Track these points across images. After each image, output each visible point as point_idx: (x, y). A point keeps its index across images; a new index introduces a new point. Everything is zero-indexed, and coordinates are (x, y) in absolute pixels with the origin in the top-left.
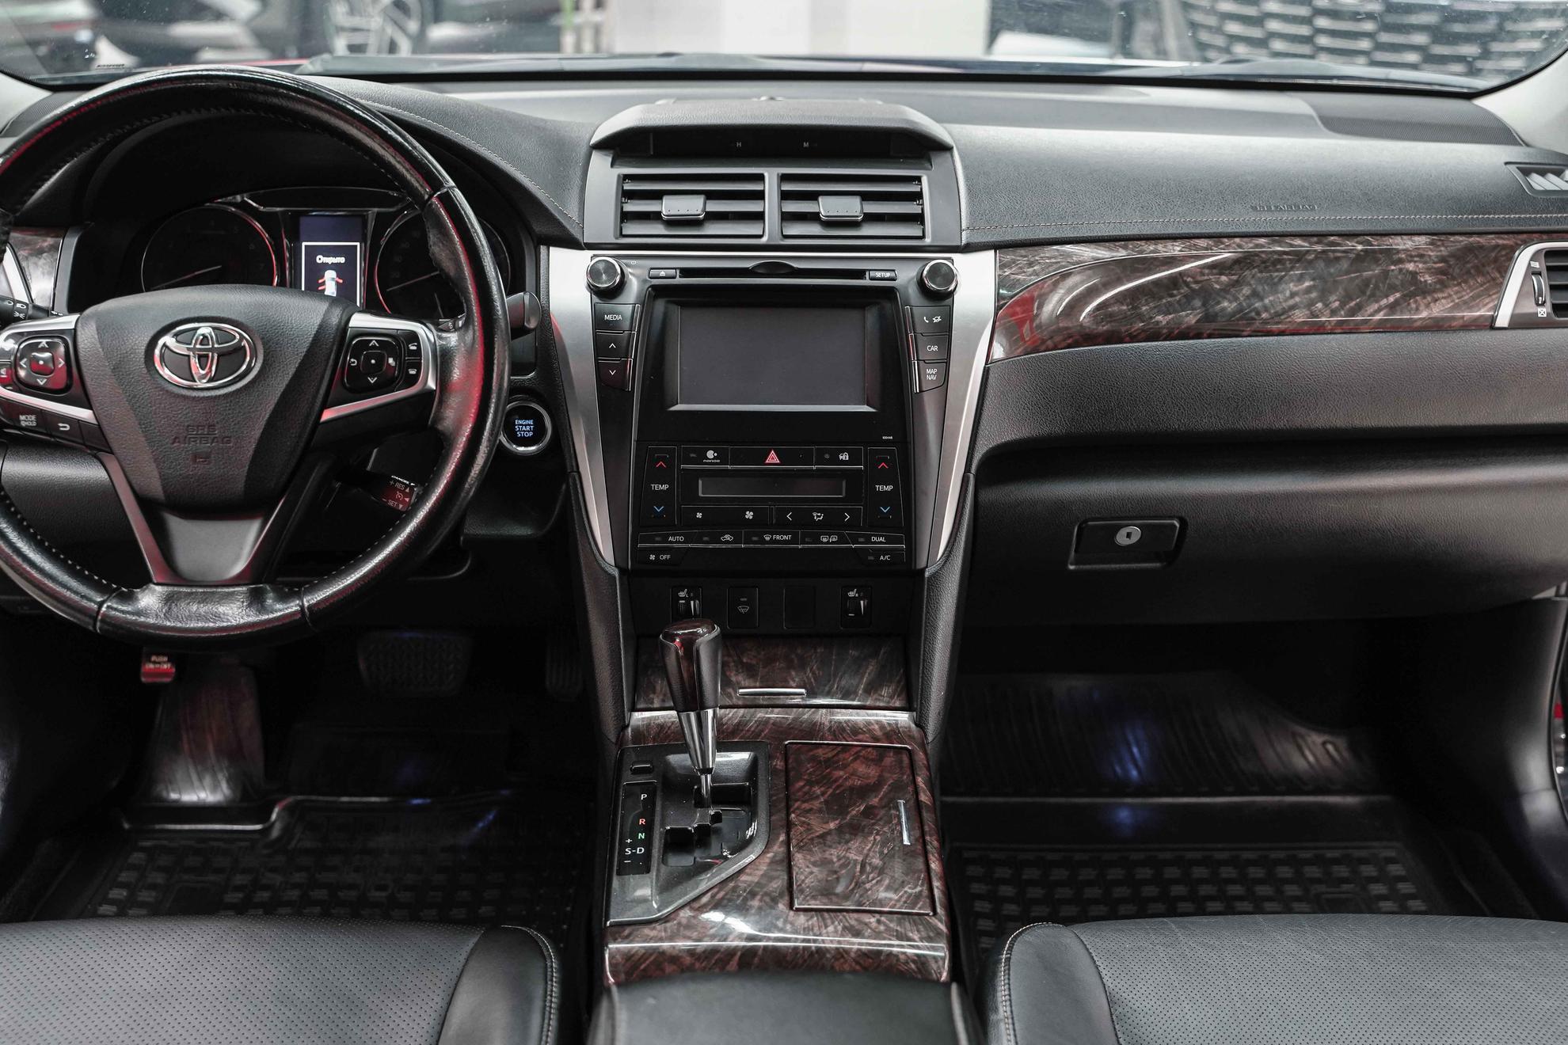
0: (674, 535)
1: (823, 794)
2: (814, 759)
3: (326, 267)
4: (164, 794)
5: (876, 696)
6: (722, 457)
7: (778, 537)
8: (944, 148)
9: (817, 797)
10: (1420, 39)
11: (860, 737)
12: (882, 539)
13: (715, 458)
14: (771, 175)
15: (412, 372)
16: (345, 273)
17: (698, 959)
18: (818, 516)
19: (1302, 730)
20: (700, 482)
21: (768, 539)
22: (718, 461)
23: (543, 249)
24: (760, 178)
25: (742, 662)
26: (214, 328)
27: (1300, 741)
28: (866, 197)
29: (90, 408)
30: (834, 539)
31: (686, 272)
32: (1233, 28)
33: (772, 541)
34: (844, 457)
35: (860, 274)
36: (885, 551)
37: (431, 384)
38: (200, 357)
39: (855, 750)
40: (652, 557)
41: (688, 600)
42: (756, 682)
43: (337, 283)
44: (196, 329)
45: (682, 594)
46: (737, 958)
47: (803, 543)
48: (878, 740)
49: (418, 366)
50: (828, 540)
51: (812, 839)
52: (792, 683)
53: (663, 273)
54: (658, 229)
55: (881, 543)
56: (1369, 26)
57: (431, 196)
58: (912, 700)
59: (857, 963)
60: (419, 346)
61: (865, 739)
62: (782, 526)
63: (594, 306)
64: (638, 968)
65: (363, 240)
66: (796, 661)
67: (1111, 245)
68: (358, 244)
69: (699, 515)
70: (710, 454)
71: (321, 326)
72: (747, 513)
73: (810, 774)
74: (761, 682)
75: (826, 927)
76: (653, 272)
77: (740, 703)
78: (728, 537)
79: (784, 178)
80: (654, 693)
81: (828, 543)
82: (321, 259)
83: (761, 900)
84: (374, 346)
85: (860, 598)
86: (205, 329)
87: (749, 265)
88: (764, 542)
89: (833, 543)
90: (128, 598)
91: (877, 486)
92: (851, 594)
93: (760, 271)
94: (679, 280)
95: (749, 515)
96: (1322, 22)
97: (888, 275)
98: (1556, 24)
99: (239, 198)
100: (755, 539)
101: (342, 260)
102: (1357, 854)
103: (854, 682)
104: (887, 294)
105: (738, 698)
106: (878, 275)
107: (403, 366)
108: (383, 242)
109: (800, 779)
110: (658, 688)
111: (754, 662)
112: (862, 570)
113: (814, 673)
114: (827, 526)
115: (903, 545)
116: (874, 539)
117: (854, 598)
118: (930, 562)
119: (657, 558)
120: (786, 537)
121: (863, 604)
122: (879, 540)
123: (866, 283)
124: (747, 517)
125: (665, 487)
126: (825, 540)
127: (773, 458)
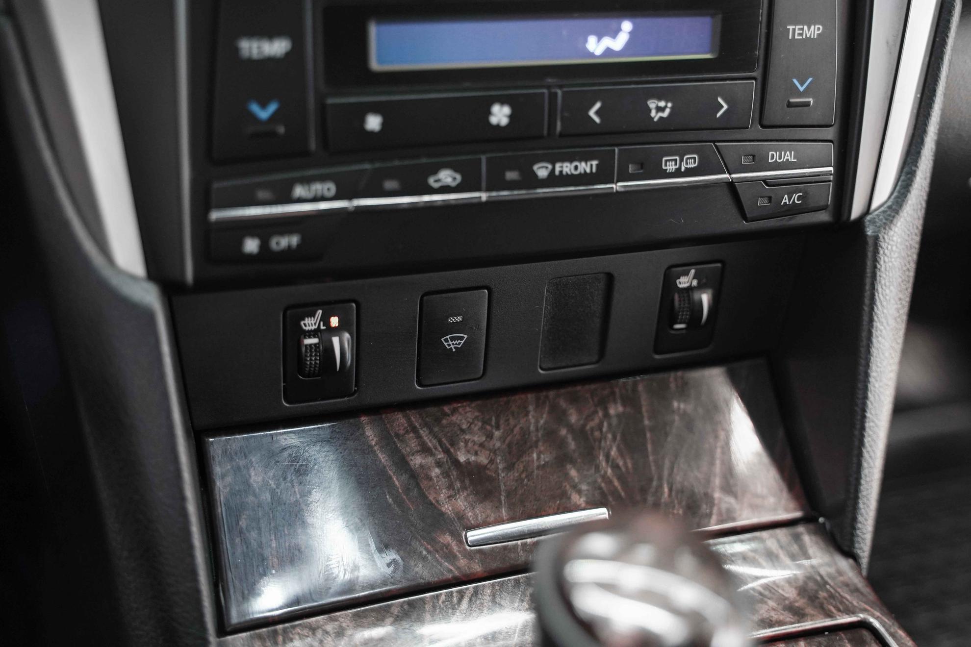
0: (307, 181)
7: (567, 168)
12: (790, 156)
18: (660, 109)
21: (542, 173)
25: (456, 463)
30: (691, 161)
33: (554, 180)
36: (790, 185)
40: (251, 245)
41: (326, 335)
42: (498, 508)
45: (310, 324)
47: (624, 176)
50: (680, 171)
52: (576, 498)
55: (786, 165)
61: (775, 616)
62: (578, 138)
66: (572, 445)
69: (374, 123)
72: (496, 109)
74: (511, 506)
77: (477, 568)
78: (446, 177)
85: (701, 287)
88: (535, 182)
89: (689, 172)
91: (791, 27)
92: (684, 282)
95: (500, 115)
100: (511, 175)
105: (470, 556)
111: (483, 459)
113: (615, 467)
114: (674, 136)
115: (831, 169)
116: (774, 156)
117: (690, 289)
118: (875, 204)
119: (264, 246)
120: (585, 167)
121: (706, 298)
122: (784, 161)
124: (494, 120)
125: (278, 47)
126: (671, 167)
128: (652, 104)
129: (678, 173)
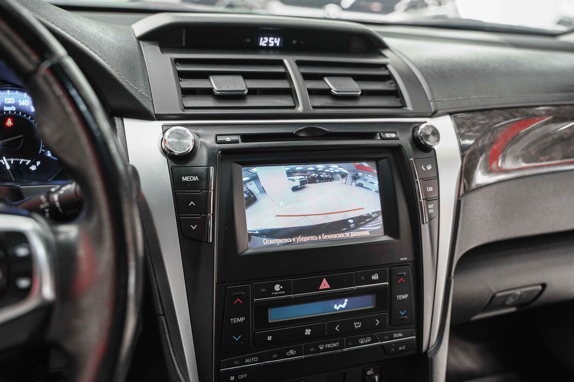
0: (249, 357)
6: (286, 289)
7: (329, 346)
12: (400, 335)
13: (281, 290)
14: (290, 61)
18: (357, 325)
20: (270, 311)
21: (321, 348)
22: (284, 292)
23: (117, 121)
24: (281, 63)
30: (369, 340)
31: (245, 138)
33: (325, 350)
34: (375, 277)
35: (371, 136)
36: (402, 343)
40: (232, 378)
47: (347, 347)
50: (365, 343)
53: (228, 139)
54: (209, 102)
57: (38, 66)
60: (28, 248)
62: (332, 336)
63: (172, 170)
69: (270, 338)
70: (277, 287)
72: (307, 330)
76: (220, 139)
78: (292, 352)
79: (301, 64)
85: (375, 374)
87: (293, 130)
88: (319, 351)
89: (368, 343)
91: (398, 296)
92: (369, 373)
93: (302, 135)
94: (242, 144)
95: (308, 332)
97: (393, 135)
100: (312, 349)
104: (396, 150)
106: (388, 135)
107: (9, 277)
112: (385, 359)
114: (363, 332)
115: (414, 337)
116: (395, 335)
117: (371, 375)
118: (430, 346)
119: (236, 378)
120: (334, 345)
121: (377, 378)
122: (399, 337)
123: (377, 141)
124: (306, 334)
125: (242, 319)
126: (362, 342)
127: (325, 284)
128: (355, 324)
129: (364, 344)
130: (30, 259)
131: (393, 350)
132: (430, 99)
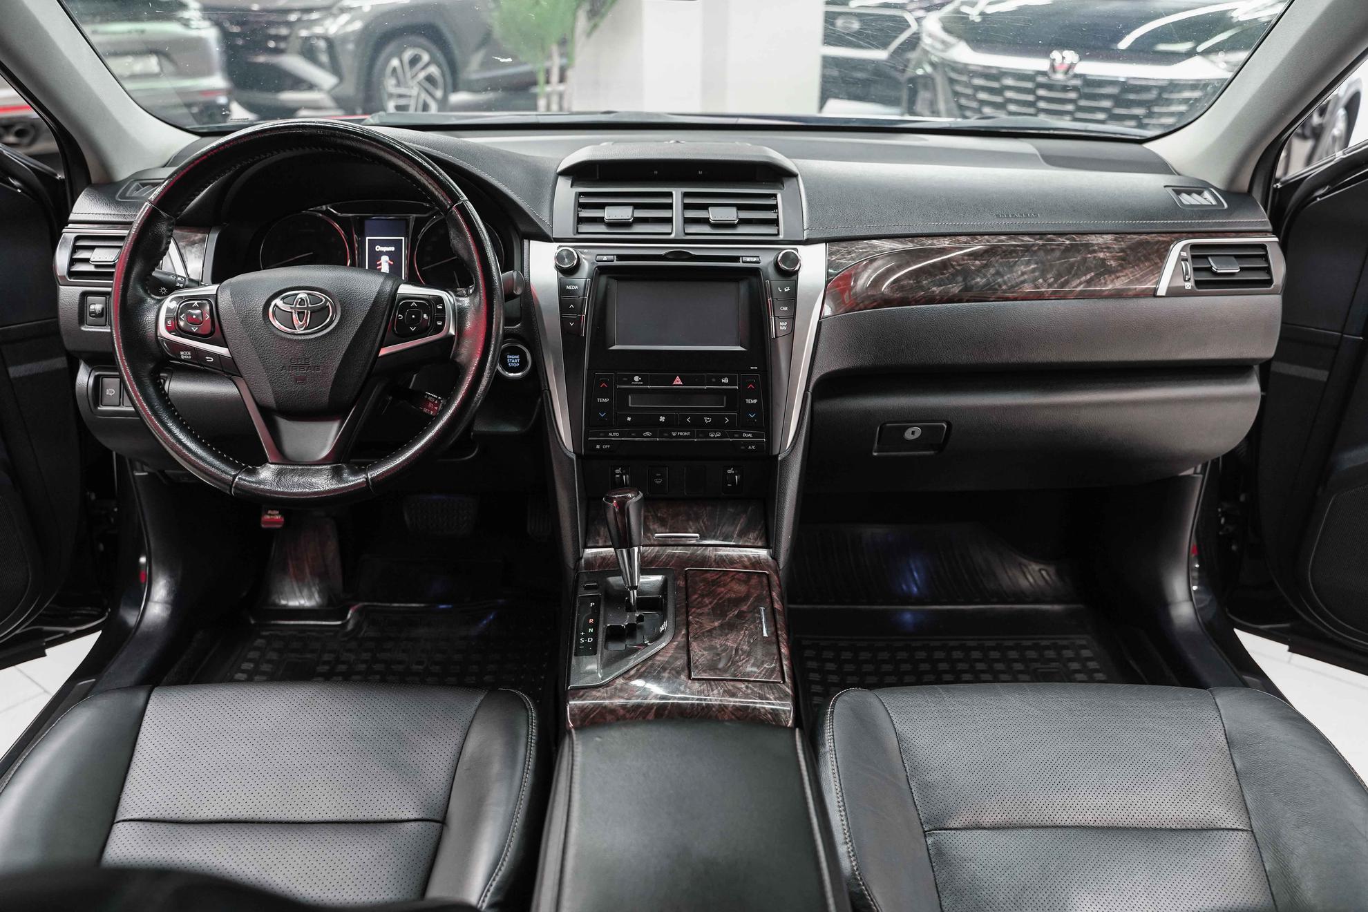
0: (612, 432)
1: (710, 603)
2: (704, 580)
3: (382, 253)
4: (277, 601)
5: (745, 539)
6: (644, 380)
7: (681, 434)
8: (792, 175)
9: (707, 605)
10: (1106, 104)
11: (735, 566)
12: (750, 435)
13: (640, 381)
14: (677, 193)
15: (440, 323)
16: (395, 257)
17: (628, 711)
19: (1025, 561)
20: (630, 397)
21: (674, 435)
22: (642, 383)
23: (526, 242)
24: (670, 195)
25: (657, 517)
26: (308, 294)
27: (1025, 570)
28: (740, 207)
29: (227, 346)
30: (718, 434)
31: (620, 258)
32: (983, 96)
33: (677, 436)
34: (725, 380)
35: (736, 259)
36: (751, 443)
37: (452, 331)
38: (299, 313)
39: (731, 574)
40: (598, 447)
41: (621, 475)
42: (666, 529)
43: (390, 264)
44: (297, 294)
45: (617, 471)
46: (654, 710)
47: (698, 437)
48: (746, 568)
49: (443, 320)
50: (715, 435)
51: (703, 633)
52: (690, 530)
53: (605, 258)
54: (602, 229)
55: (749, 437)
56: (1073, 95)
57: (451, 207)
58: (769, 541)
59: (733, 714)
60: (444, 306)
62: (684, 427)
63: (559, 280)
64: (588, 717)
65: (406, 236)
66: (693, 516)
67: (903, 240)
68: (403, 238)
69: (629, 419)
70: (637, 378)
71: (379, 293)
72: (661, 417)
73: (703, 590)
74: (670, 529)
75: (713, 691)
76: (599, 257)
77: (656, 543)
78: (648, 434)
79: (686, 195)
80: (599, 535)
81: (714, 437)
82: (378, 248)
83: (669, 673)
84: (414, 306)
85: (735, 474)
86: (302, 295)
87: (662, 252)
88: (671, 436)
89: (717, 437)
90: (253, 472)
91: (747, 400)
92: (729, 472)
93: (670, 257)
94: (616, 263)
95: (662, 419)
96: (1041, 92)
97: (754, 259)
98: (1196, 94)
99: (324, 207)
100: (666, 435)
101: (393, 249)
102: (1060, 642)
103: (731, 529)
104: (754, 272)
105: (654, 540)
106: (748, 259)
107: (433, 320)
108: (420, 237)
109: (695, 593)
110: (602, 533)
111: (665, 516)
112: (736, 455)
113: (704, 524)
114: (715, 426)
115: (765, 440)
116: (745, 435)
117: (732, 474)
118: (782, 451)
119: (601, 447)
120: (686, 434)
121: (737, 478)
122: (748, 436)
123: (740, 264)
125: (606, 400)
126: (712, 435)
127: (678, 381)
128: (705, 418)
130: (443, 310)
131: (743, 448)
132: (805, 228)
